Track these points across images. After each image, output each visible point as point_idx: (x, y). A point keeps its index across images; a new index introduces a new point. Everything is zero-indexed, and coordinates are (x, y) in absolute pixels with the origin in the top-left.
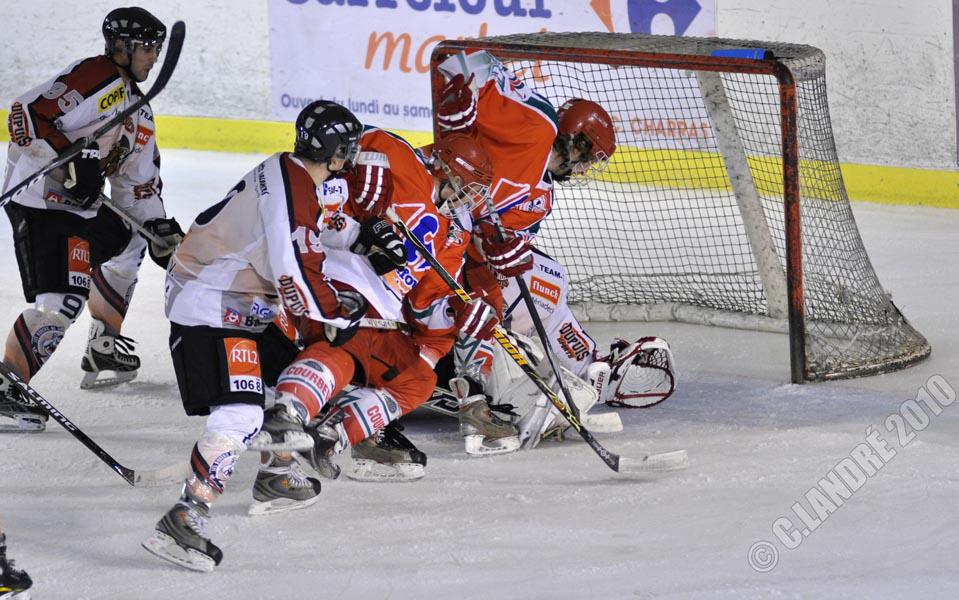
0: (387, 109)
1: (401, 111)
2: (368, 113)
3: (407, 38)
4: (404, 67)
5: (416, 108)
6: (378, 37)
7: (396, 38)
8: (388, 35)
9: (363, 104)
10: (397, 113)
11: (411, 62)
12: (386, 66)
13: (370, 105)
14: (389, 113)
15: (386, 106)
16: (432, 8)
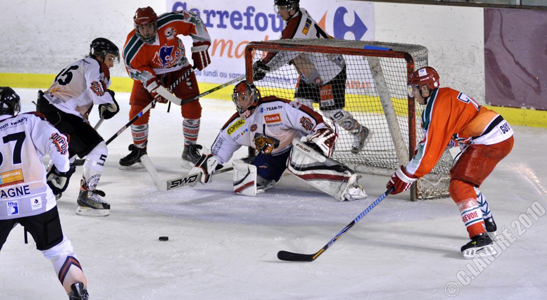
0: (221, 75)
1: (228, 76)
2: (212, 77)
3: (231, 42)
4: (230, 56)
5: (235, 74)
6: (218, 41)
7: (226, 42)
8: (222, 41)
9: (210, 72)
10: (226, 77)
11: (233, 53)
12: (221, 55)
13: (214, 73)
14: (222, 77)
15: (221, 73)
16: (243, 28)
